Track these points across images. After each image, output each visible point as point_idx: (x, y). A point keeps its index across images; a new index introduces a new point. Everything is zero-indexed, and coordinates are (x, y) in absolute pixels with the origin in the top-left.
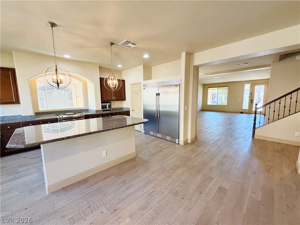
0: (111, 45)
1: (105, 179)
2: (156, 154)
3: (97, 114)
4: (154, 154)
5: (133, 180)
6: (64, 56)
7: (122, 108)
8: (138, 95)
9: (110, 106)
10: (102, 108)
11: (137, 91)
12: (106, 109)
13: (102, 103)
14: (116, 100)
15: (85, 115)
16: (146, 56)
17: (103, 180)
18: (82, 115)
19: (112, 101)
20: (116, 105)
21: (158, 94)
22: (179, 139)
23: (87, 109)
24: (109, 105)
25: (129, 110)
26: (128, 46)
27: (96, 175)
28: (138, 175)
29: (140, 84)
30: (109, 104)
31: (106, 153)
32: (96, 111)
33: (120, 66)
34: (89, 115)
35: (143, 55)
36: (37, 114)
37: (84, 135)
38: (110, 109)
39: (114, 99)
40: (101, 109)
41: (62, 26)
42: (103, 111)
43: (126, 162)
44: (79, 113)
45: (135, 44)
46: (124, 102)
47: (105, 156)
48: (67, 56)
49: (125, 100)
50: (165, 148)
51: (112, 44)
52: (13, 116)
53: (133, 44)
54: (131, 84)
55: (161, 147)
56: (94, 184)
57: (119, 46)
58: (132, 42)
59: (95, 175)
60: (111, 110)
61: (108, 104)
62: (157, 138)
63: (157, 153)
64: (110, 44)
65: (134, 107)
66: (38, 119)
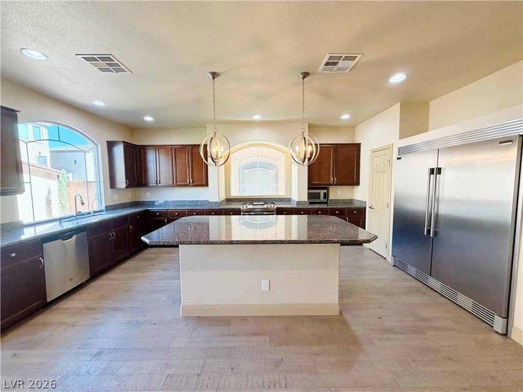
0: (304, 78)
1: (253, 334)
2: (395, 333)
3: (297, 208)
4: (391, 331)
5: (297, 372)
6: (254, 117)
7: (351, 201)
8: (385, 174)
9: (326, 196)
10: (308, 199)
11: (384, 165)
12: (318, 201)
13: (309, 188)
14: (337, 184)
15: (277, 208)
16: (398, 78)
17: (248, 335)
18: (272, 207)
19: (330, 187)
20: (338, 194)
21: (436, 171)
22: (507, 317)
23: (288, 199)
24: (325, 193)
25: (364, 205)
26: (339, 69)
27: (247, 319)
28: (315, 367)
29: (390, 147)
30: (325, 191)
31: (268, 285)
32: (298, 203)
33: (345, 117)
34: (283, 208)
35: (389, 77)
36: (229, 200)
37: (220, 244)
38: (326, 200)
39: (333, 182)
40: (306, 200)
41: (223, 72)
42: (310, 203)
43: (312, 319)
44: (273, 203)
45: (353, 58)
46: (357, 188)
47: (266, 290)
48: (257, 117)
49: (358, 183)
50: (439, 329)
51: (305, 75)
52: (204, 201)
53: (346, 58)
54: (371, 150)
55: (425, 320)
56: (233, 335)
57: (321, 74)
58: (344, 56)
59: (244, 319)
60: (329, 202)
61: (322, 192)
62: (424, 289)
63: (400, 333)
64: (301, 76)
65: (376, 201)
66: (228, 207)
